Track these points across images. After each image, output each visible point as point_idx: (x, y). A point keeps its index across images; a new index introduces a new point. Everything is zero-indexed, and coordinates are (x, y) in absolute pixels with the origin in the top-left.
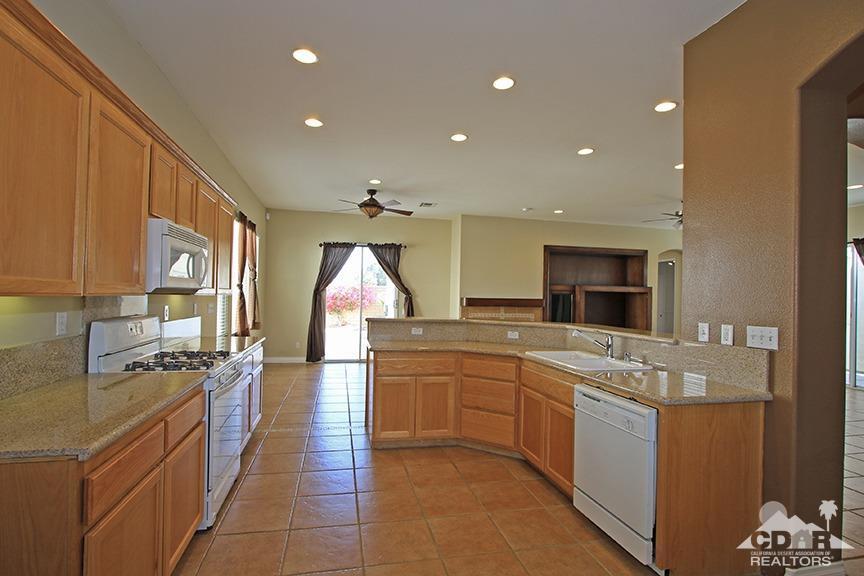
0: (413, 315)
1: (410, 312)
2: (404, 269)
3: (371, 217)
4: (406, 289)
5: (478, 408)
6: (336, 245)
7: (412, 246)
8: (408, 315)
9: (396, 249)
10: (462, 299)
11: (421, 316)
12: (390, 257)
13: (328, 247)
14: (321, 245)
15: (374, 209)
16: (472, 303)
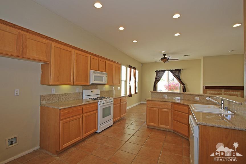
0: (185, 92)
1: (184, 90)
2: (182, 77)
3: (164, 62)
4: (183, 83)
5: (177, 121)
6: (160, 71)
7: (185, 69)
8: (184, 92)
9: (179, 71)
10: (203, 86)
11: (189, 92)
12: (177, 73)
13: (157, 72)
14: (155, 71)
15: (165, 60)
16: (207, 88)
